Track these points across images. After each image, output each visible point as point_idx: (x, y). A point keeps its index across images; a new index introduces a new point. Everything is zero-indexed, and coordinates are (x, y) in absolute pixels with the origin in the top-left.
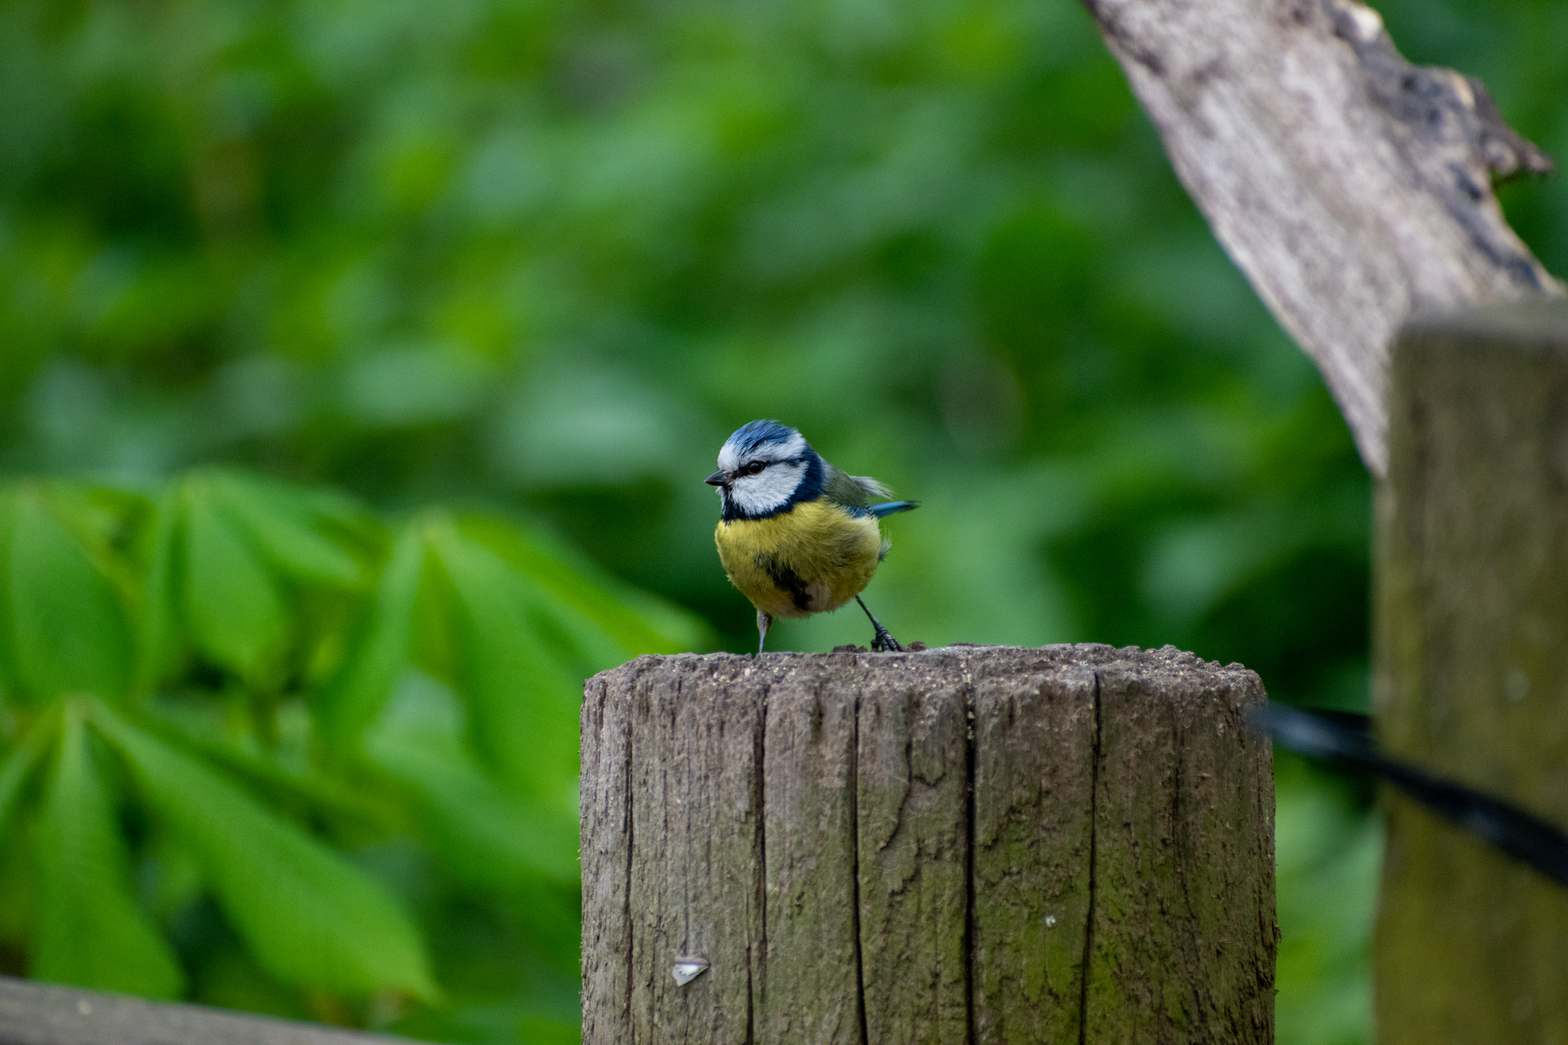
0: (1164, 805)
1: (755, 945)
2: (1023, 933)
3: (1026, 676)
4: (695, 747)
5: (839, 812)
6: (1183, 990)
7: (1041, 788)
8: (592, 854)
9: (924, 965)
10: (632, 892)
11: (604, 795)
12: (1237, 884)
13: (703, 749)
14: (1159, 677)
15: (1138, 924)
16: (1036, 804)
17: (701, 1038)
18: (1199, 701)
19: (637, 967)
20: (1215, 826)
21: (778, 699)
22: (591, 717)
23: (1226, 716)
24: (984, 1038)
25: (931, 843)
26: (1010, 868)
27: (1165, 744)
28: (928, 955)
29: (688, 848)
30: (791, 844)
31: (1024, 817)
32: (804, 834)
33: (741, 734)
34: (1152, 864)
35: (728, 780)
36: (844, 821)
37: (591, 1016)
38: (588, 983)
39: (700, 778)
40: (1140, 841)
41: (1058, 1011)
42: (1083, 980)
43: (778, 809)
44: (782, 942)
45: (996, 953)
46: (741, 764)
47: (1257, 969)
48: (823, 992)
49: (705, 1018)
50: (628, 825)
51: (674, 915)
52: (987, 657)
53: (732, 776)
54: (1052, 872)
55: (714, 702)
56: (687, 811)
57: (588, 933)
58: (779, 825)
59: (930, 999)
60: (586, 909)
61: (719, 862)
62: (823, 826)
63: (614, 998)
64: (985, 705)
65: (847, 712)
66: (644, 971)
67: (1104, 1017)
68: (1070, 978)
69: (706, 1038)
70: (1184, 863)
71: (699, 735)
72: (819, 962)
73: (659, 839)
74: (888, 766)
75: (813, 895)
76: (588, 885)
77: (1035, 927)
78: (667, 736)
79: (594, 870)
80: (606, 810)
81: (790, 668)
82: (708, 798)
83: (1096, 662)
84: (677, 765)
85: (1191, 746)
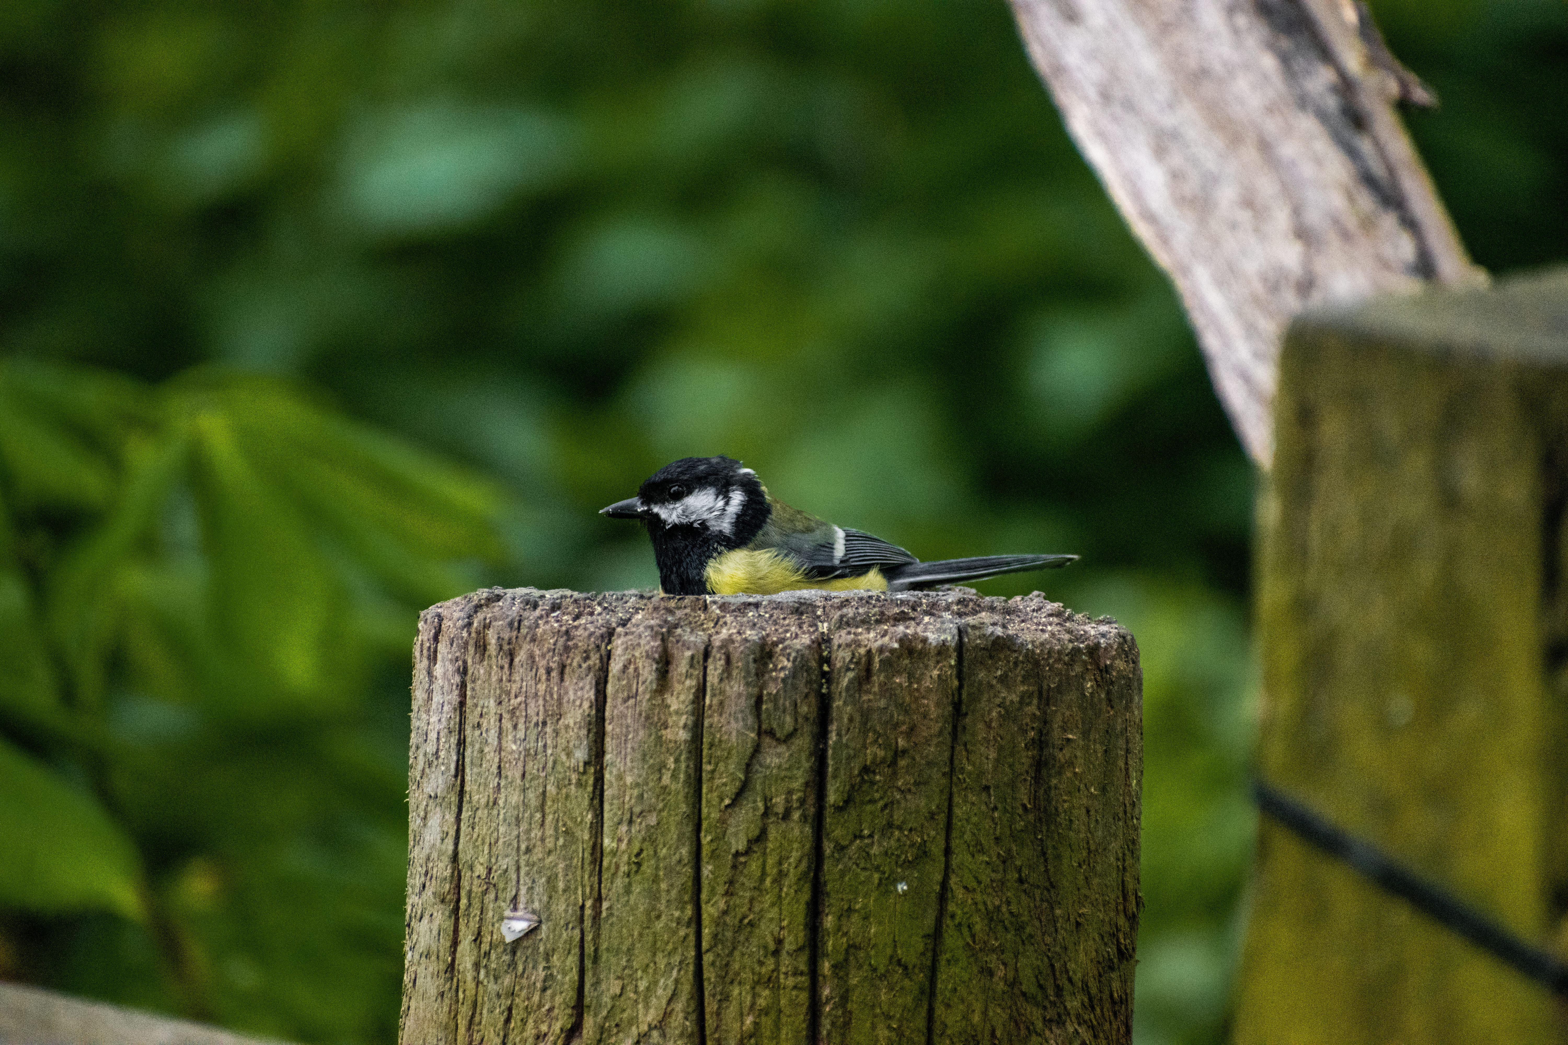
0: (1026, 767)
1: (589, 903)
2: (872, 899)
3: (886, 627)
4: (533, 691)
5: (683, 766)
6: (1039, 963)
7: (897, 747)
8: (421, 797)
9: (766, 931)
10: (461, 841)
11: (436, 736)
12: (1100, 851)
13: (540, 693)
14: (1025, 631)
15: (994, 894)
16: (891, 762)
17: (528, 999)
18: (1066, 658)
19: (463, 920)
20: (1079, 790)
21: (622, 644)
22: (425, 652)
23: (1094, 675)
24: (827, 1009)
25: (779, 802)
26: (862, 831)
27: (1029, 704)
28: (771, 920)
29: (522, 797)
30: (631, 798)
31: (878, 777)
32: (645, 788)
33: (582, 679)
34: (1011, 830)
35: (567, 727)
36: (688, 776)
37: (414, 968)
38: (412, 933)
39: (537, 724)
40: (999, 806)
41: (907, 983)
42: (934, 950)
43: (619, 760)
44: (618, 901)
45: (844, 921)
46: (581, 711)
47: (1118, 940)
48: (660, 955)
49: (533, 978)
50: (460, 770)
51: (505, 867)
52: (845, 606)
53: (572, 725)
54: (906, 836)
55: (555, 644)
56: (522, 759)
57: (414, 880)
58: (620, 777)
59: (772, 967)
60: (412, 854)
61: (555, 813)
62: (666, 780)
63: (438, 951)
64: (842, 657)
65: (695, 661)
66: (471, 924)
67: (955, 990)
68: (921, 947)
69: (534, 998)
70: (1044, 828)
71: (537, 679)
72: (656, 923)
73: (491, 786)
74: (736, 720)
75: (652, 853)
76: (415, 829)
77: (887, 892)
78: (504, 679)
79: (422, 814)
80: (437, 752)
81: (637, 610)
82: (545, 746)
83: (960, 615)
84: (513, 709)
85: (1055, 706)
